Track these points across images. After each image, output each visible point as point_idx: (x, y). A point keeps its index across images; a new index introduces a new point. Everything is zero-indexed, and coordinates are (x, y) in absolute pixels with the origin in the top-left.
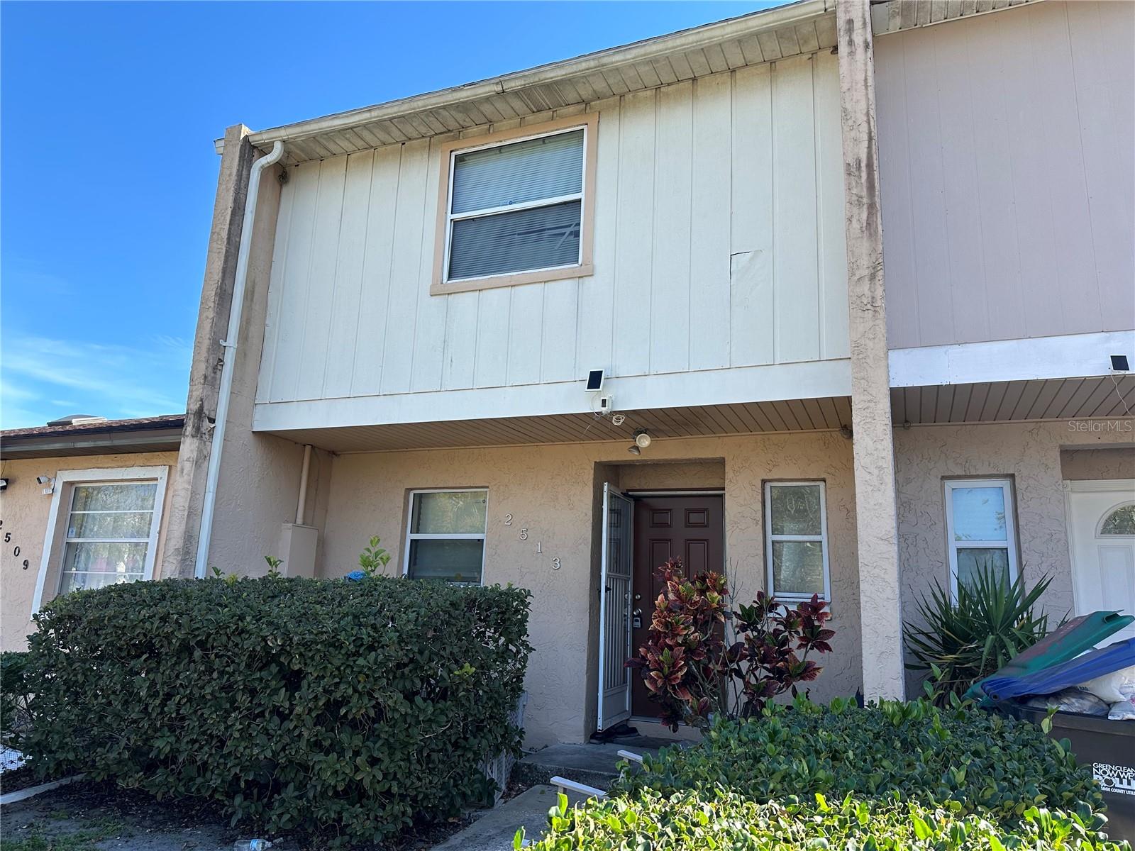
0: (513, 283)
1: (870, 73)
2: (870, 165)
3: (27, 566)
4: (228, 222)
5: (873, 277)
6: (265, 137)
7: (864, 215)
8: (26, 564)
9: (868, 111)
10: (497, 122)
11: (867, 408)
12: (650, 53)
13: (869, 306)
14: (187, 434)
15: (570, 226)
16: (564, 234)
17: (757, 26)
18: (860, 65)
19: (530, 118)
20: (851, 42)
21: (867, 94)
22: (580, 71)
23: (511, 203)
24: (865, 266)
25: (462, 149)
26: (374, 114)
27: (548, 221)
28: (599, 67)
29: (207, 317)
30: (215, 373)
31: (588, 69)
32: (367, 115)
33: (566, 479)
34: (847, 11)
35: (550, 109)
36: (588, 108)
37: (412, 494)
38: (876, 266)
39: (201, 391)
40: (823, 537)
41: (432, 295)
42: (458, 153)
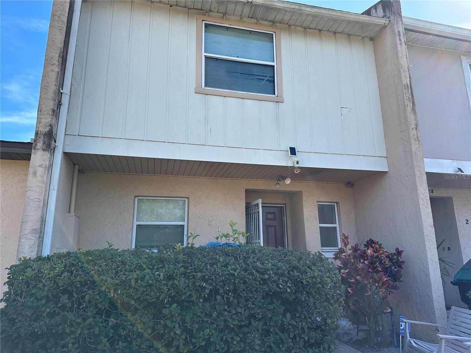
0: (243, 97)
1: (407, 53)
2: (411, 87)
4: (67, 11)
5: (416, 129)
7: (411, 105)
9: (408, 67)
10: (228, 15)
11: (420, 177)
12: (322, 13)
13: (417, 140)
14: (38, 147)
15: (266, 76)
16: (264, 80)
17: (362, 20)
18: (404, 49)
19: (245, 19)
20: (400, 40)
21: (407, 61)
22: (290, 8)
23: (238, 57)
24: (414, 124)
25: (209, 21)
27: (256, 71)
28: (299, 10)
30: (57, 109)
31: (294, 9)
33: (231, 196)
34: (398, 28)
35: (257, 19)
36: (274, 25)
37: (137, 199)
38: (417, 125)
39: (50, 119)
40: (337, 225)
41: (196, 93)
42: (206, 22)
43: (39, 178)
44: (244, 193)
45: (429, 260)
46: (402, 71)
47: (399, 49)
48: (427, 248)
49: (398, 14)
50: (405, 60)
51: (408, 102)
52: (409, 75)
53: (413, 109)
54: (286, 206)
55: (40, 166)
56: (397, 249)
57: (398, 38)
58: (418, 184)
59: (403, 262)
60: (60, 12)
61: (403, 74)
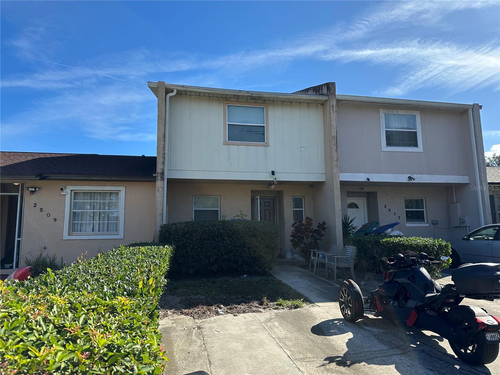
0: (248, 145)
1: (336, 118)
2: (336, 138)
3: (56, 220)
5: (337, 160)
6: (172, 87)
7: (336, 148)
8: (55, 220)
9: (336, 126)
13: (337, 166)
14: (159, 179)
15: (260, 132)
16: (259, 134)
18: (335, 115)
19: (249, 100)
20: (333, 110)
23: (245, 123)
25: (230, 104)
26: (212, 91)
29: (161, 144)
32: (210, 91)
33: (243, 194)
34: (332, 102)
36: (265, 102)
37: (194, 196)
38: (337, 159)
39: (162, 167)
40: (303, 209)
41: (224, 144)
42: (228, 105)
43: (160, 192)
44: (250, 193)
45: (337, 227)
46: (332, 129)
47: (332, 116)
48: (336, 221)
49: (334, 94)
50: (335, 122)
51: (334, 146)
52: (336, 131)
53: (337, 150)
54: (276, 198)
55: (160, 187)
56: (324, 221)
57: (332, 109)
58: (335, 190)
59: (326, 228)
60: (161, 115)
61: (333, 130)
